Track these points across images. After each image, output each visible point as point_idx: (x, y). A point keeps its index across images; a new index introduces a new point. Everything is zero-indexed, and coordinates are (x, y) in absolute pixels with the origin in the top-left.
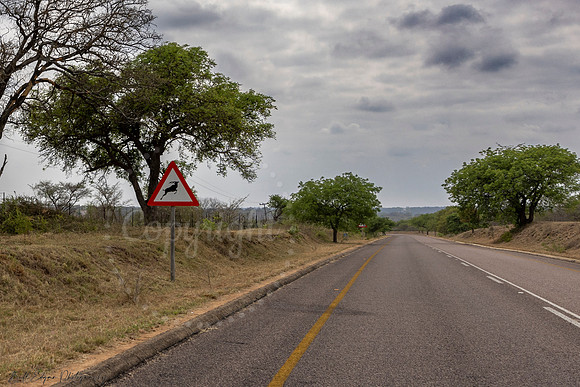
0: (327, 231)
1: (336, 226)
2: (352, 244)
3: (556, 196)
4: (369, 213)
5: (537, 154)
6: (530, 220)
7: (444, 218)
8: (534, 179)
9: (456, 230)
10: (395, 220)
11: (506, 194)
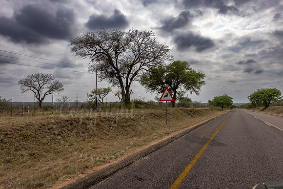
0: (220, 108)
1: (223, 107)
2: (226, 111)
3: (275, 100)
4: (231, 104)
5: (270, 90)
6: (269, 106)
7: (248, 105)
8: (270, 96)
9: (251, 108)
10: (237, 106)
11: (263, 100)
